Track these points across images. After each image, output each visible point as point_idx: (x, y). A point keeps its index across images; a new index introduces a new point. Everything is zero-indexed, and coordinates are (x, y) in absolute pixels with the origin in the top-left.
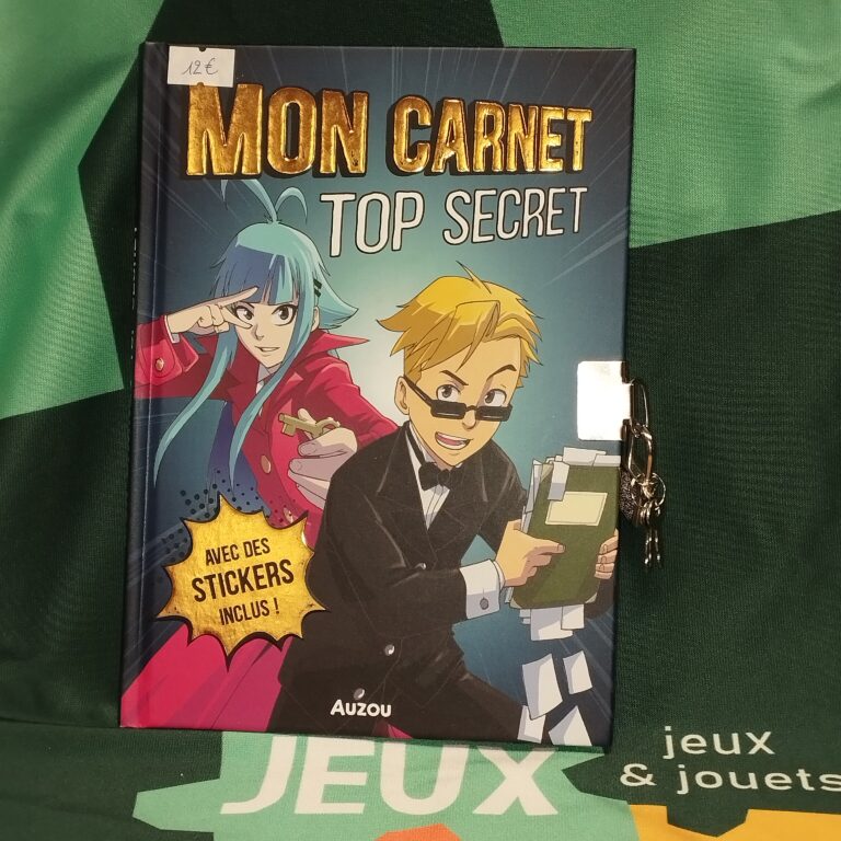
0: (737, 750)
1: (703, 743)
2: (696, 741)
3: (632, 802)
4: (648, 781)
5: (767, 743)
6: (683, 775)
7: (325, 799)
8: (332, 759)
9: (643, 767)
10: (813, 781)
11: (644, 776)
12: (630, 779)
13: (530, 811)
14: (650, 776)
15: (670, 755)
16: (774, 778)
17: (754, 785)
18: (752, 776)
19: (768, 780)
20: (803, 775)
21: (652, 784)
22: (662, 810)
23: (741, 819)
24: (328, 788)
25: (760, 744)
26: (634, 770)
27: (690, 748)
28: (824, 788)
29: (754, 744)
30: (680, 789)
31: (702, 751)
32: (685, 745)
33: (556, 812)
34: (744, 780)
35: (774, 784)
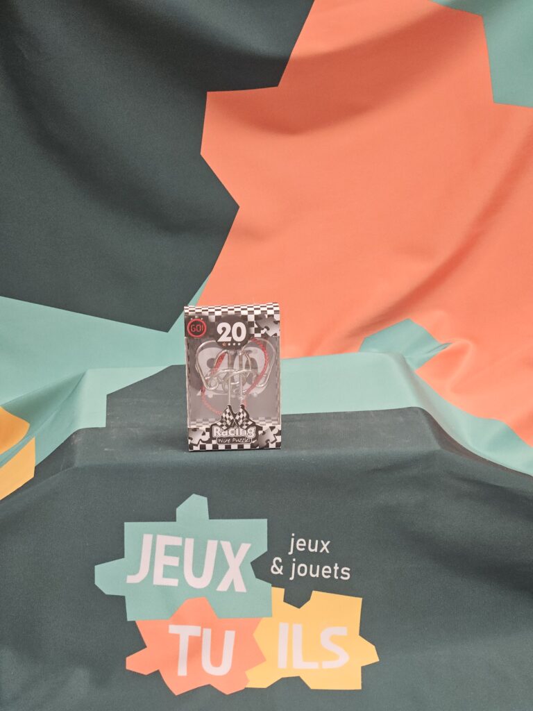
0: (316, 550)
1: (305, 542)
2: (301, 542)
3: (273, 586)
4: (280, 571)
5: (328, 547)
6: (294, 565)
7: (164, 576)
8: (167, 547)
9: (280, 561)
10: (339, 574)
11: (280, 568)
12: (275, 570)
13: (237, 590)
14: (282, 567)
15: (290, 553)
16: (327, 570)
17: (317, 575)
18: (318, 567)
19: (323, 572)
20: (336, 568)
21: (282, 573)
22: (282, 591)
23: (308, 599)
24: (165, 566)
25: (325, 546)
26: (277, 561)
27: (300, 547)
28: (342, 577)
29: (323, 546)
30: (291, 576)
31: (303, 549)
32: (298, 544)
33: (245, 591)
34: (314, 572)
35: (326, 574)
